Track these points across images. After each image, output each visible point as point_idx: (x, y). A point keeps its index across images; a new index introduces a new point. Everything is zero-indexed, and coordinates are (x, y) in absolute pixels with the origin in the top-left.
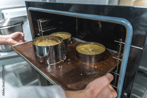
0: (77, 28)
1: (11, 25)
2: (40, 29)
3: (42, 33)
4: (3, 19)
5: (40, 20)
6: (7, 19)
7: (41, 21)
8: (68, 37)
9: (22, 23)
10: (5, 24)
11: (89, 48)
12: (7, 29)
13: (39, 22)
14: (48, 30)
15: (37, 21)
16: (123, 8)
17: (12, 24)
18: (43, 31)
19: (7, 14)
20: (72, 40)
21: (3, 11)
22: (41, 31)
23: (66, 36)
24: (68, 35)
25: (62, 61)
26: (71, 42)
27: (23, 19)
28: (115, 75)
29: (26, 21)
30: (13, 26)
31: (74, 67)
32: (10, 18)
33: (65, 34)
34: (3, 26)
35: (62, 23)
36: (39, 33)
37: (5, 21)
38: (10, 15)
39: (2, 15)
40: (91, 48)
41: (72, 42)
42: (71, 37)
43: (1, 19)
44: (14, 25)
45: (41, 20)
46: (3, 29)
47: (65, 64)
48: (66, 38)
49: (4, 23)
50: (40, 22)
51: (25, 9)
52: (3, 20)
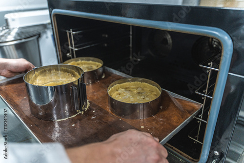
0: (131, 45)
1: (21, 39)
2: (72, 46)
3: (74, 52)
4: (6, 28)
5: (71, 31)
6: (13, 29)
7: (74, 33)
8: (98, 66)
9: (39, 36)
10: (11, 37)
11: (133, 89)
12: (14, 46)
13: (70, 34)
14: (84, 47)
15: (67, 32)
16: (217, 10)
17: (23, 37)
18: (76, 49)
19: (13, 20)
20: (104, 71)
21: (7, 16)
22: (72, 50)
23: (95, 64)
24: (97, 63)
25: (80, 112)
26: (102, 75)
27: (40, 29)
28: (198, 122)
29: (45, 32)
30: (23, 40)
31: (100, 127)
32: (18, 27)
33: (93, 61)
34: (7, 40)
35: (107, 36)
36: (68, 52)
37: (10, 31)
38: (18, 22)
39: (5, 22)
40: (137, 89)
41: (103, 77)
42: (102, 67)
43: (4, 28)
44: (25, 38)
45: (73, 31)
46: (6, 46)
47: (85, 119)
48: (95, 68)
49: (9, 35)
50: (72, 34)
51: (47, 12)
52: (8, 30)
